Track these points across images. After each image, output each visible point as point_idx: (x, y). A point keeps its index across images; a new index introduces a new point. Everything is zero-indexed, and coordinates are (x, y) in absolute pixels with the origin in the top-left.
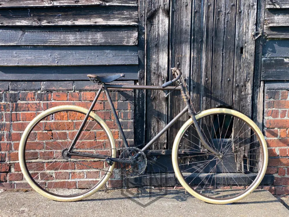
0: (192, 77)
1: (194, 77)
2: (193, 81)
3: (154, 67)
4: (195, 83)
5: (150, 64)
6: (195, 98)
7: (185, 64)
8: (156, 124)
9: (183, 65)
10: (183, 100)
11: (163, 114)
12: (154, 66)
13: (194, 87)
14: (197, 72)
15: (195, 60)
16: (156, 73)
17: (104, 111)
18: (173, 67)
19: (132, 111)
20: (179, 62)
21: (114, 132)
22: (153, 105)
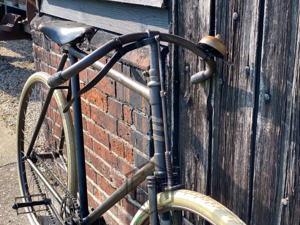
0: (264, 67)
1: (270, 67)
2: (267, 81)
3: (190, 20)
4: (271, 87)
5: (183, 9)
6: (269, 134)
7: (250, 22)
8: (194, 164)
9: (247, 22)
10: (241, 129)
11: (203, 147)
12: (190, 17)
13: (267, 102)
14: (280, 52)
15: (276, 9)
16: (194, 37)
17: (116, 101)
18: (225, 24)
19: (147, 116)
20: (237, 12)
21: (128, 148)
22: (189, 117)
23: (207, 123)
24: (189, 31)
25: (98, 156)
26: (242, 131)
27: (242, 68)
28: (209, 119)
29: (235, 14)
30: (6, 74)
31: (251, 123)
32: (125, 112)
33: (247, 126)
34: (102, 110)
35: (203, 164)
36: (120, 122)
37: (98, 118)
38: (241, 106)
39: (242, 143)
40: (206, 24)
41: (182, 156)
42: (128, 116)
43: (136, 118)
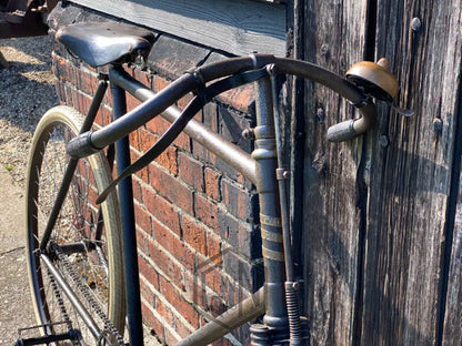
3: (327, 26)
5: (313, 6)
7: (446, 37)
8: (329, 279)
9: (438, 37)
10: (421, 229)
11: (347, 252)
12: (326, 21)
16: (333, 57)
17: (192, 159)
18: (394, 38)
19: (246, 191)
20: (419, 16)
21: (212, 241)
22: (321, 197)
23: (357, 212)
24: (325, 46)
25: (161, 248)
26: (425, 233)
27: (428, 120)
28: (360, 204)
29: (414, 20)
30: (13, 91)
31: (443, 222)
32: (208, 179)
33: (434, 224)
34: (167, 172)
35: (347, 281)
36: (199, 195)
37: (162, 184)
38: (423, 188)
39: (423, 254)
40: (357, 36)
41: (309, 264)
42: (212, 186)
43: (227, 192)
